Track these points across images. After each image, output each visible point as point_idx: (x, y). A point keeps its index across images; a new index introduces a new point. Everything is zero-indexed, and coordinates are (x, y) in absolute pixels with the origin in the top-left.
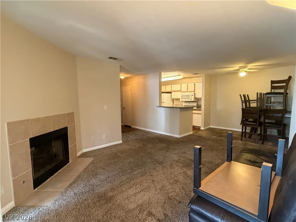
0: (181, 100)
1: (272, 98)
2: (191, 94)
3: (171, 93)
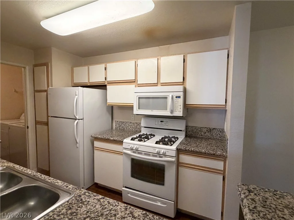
0: (136, 111)
2: (172, 94)
3: (106, 89)
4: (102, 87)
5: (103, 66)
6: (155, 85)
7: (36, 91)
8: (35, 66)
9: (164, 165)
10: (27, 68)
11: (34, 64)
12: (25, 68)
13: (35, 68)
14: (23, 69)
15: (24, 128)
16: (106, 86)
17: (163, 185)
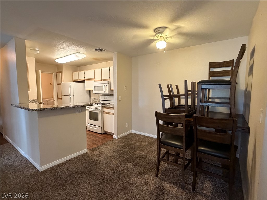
0: (94, 92)
1: (211, 90)
2: (104, 84)
3: (85, 82)
4: (83, 81)
5: (83, 72)
6: (101, 80)
7: (58, 84)
8: (57, 73)
9: (98, 113)
10: (54, 74)
11: (57, 72)
12: (53, 74)
13: (57, 74)
14: (52, 74)
15: (53, 101)
16: (85, 81)
17: (98, 121)
